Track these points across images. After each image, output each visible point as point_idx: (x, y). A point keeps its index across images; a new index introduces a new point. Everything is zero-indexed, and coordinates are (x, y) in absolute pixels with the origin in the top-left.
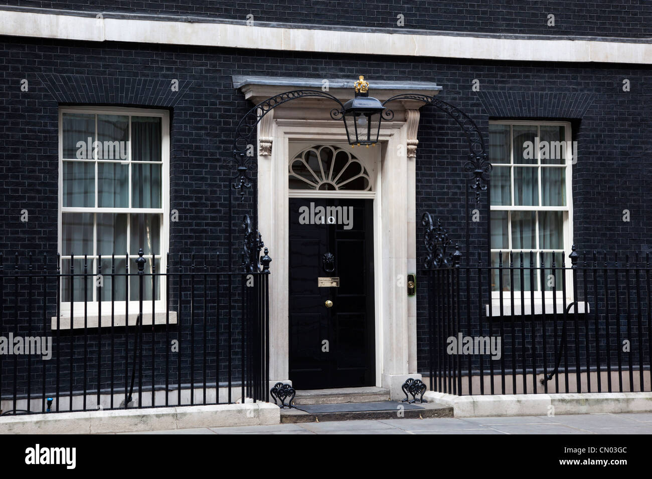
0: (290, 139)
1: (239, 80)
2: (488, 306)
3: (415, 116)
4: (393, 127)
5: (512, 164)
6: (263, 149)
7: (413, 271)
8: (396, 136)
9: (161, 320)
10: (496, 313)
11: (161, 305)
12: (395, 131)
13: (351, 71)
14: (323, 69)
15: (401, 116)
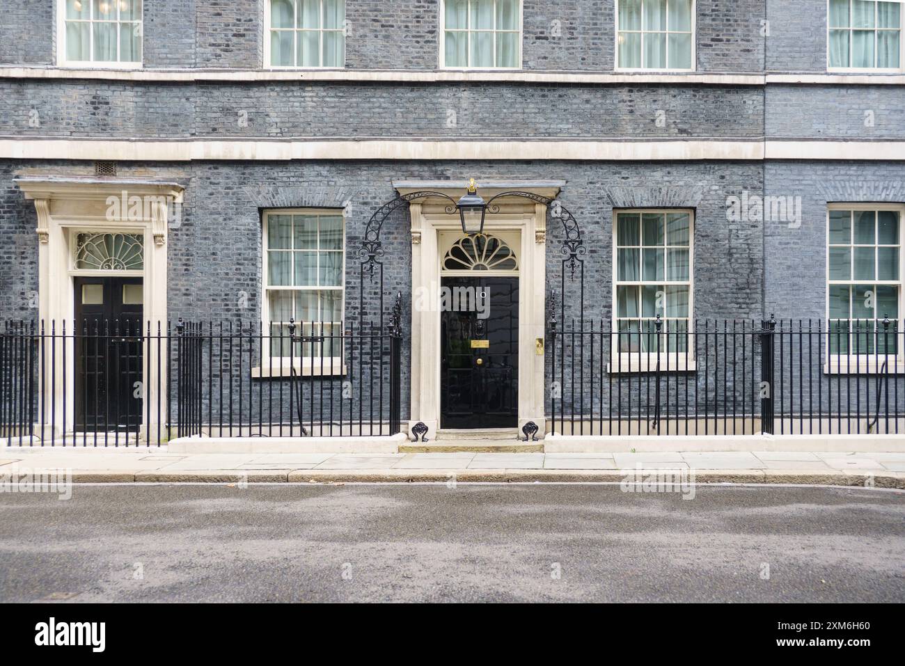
0: (438, 230)
1: (397, 184)
2: (609, 364)
3: (541, 209)
4: (524, 218)
5: (641, 247)
6: (416, 238)
7: (542, 336)
8: (528, 226)
9: (337, 372)
10: (615, 370)
11: (337, 360)
12: (526, 221)
13: (490, 173)
14: (467, 173)
15: (531, 209)
